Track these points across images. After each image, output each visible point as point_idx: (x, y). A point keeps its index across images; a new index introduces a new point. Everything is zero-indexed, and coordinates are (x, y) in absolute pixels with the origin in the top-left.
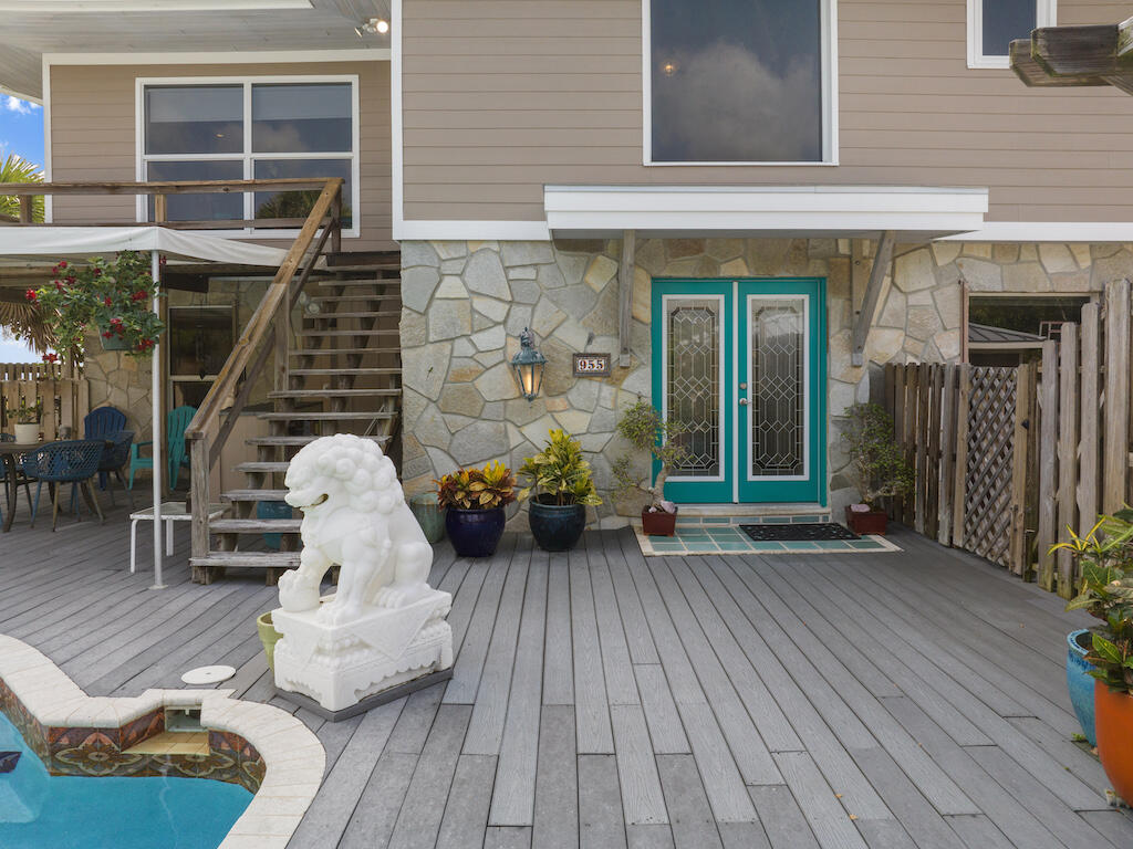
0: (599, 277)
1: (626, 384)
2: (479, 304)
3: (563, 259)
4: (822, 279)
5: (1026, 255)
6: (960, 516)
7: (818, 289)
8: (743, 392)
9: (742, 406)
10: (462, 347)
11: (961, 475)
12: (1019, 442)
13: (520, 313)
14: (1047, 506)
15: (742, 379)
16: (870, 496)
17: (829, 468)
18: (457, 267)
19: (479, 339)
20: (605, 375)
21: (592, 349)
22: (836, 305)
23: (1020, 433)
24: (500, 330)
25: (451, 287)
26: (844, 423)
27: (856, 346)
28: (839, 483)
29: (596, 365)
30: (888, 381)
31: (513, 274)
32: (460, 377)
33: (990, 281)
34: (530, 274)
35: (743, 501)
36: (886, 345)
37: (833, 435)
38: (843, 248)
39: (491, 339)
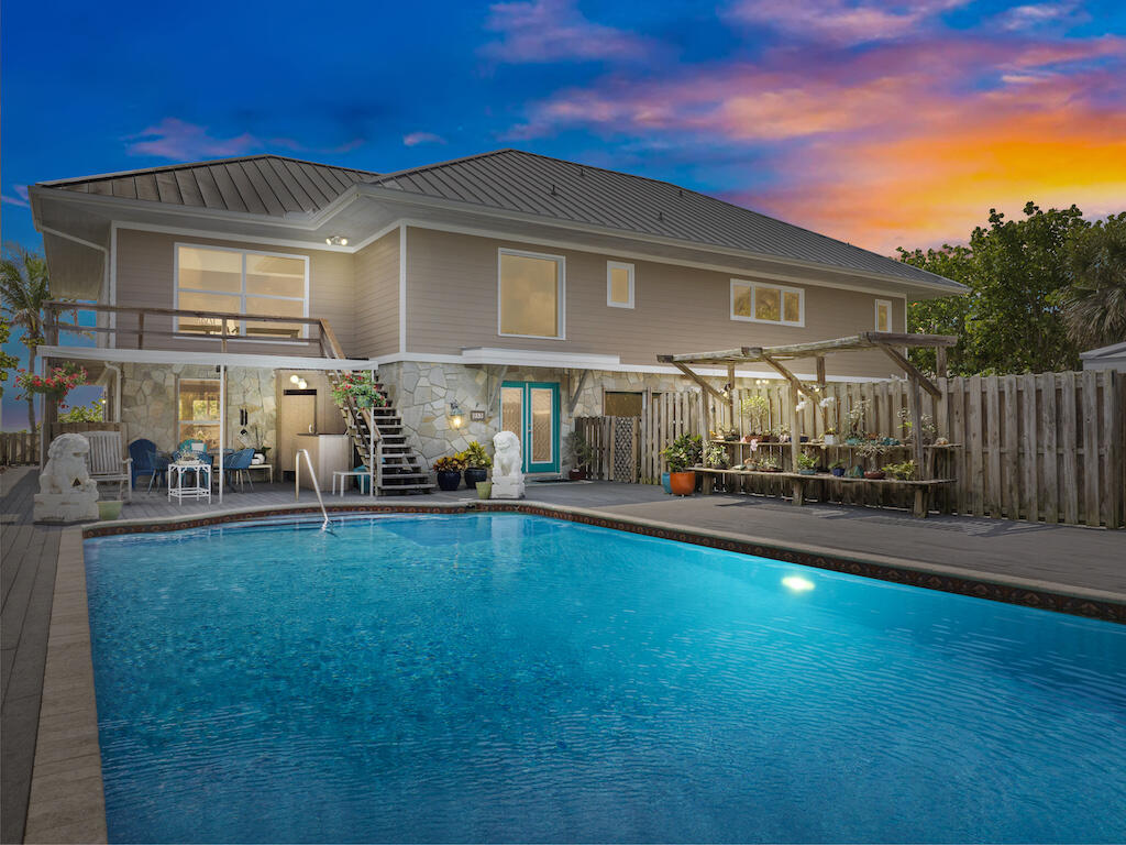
0: (481, 379)
1: (491, 423)
2: (435, 389)
3: (466, 370)
4: (558, 384)
5: (624, 376)
6: (612, 468)
7: (556, 387)
8: (529, 428)
9: (530, 433)
10: (428, 408)
11: (612, 455)
12: (634, 441)
13: (450, 393)
14: (644, 459)
15: (529, 422)
16: (579, 466)
17: (561, 457)
18: (426, 373)
19: (434, 404)
20: (483, 420)
21: (478, 409)
22: (563, 394)
23: (635, 437)
24: (443, 401)
25: (423, 382)
26: (566, 440)
27: (571, 409)
28: (565, 463)
29: (480, 416)
30: (580, 422)
31: (449, 377)
32: (427, 420)
33: (611, 385)
34: (454, 377)
35: (530, 472)
36: (579, 410)
37: (562, 444)
38: (566, 372)
39: (439, 404)
